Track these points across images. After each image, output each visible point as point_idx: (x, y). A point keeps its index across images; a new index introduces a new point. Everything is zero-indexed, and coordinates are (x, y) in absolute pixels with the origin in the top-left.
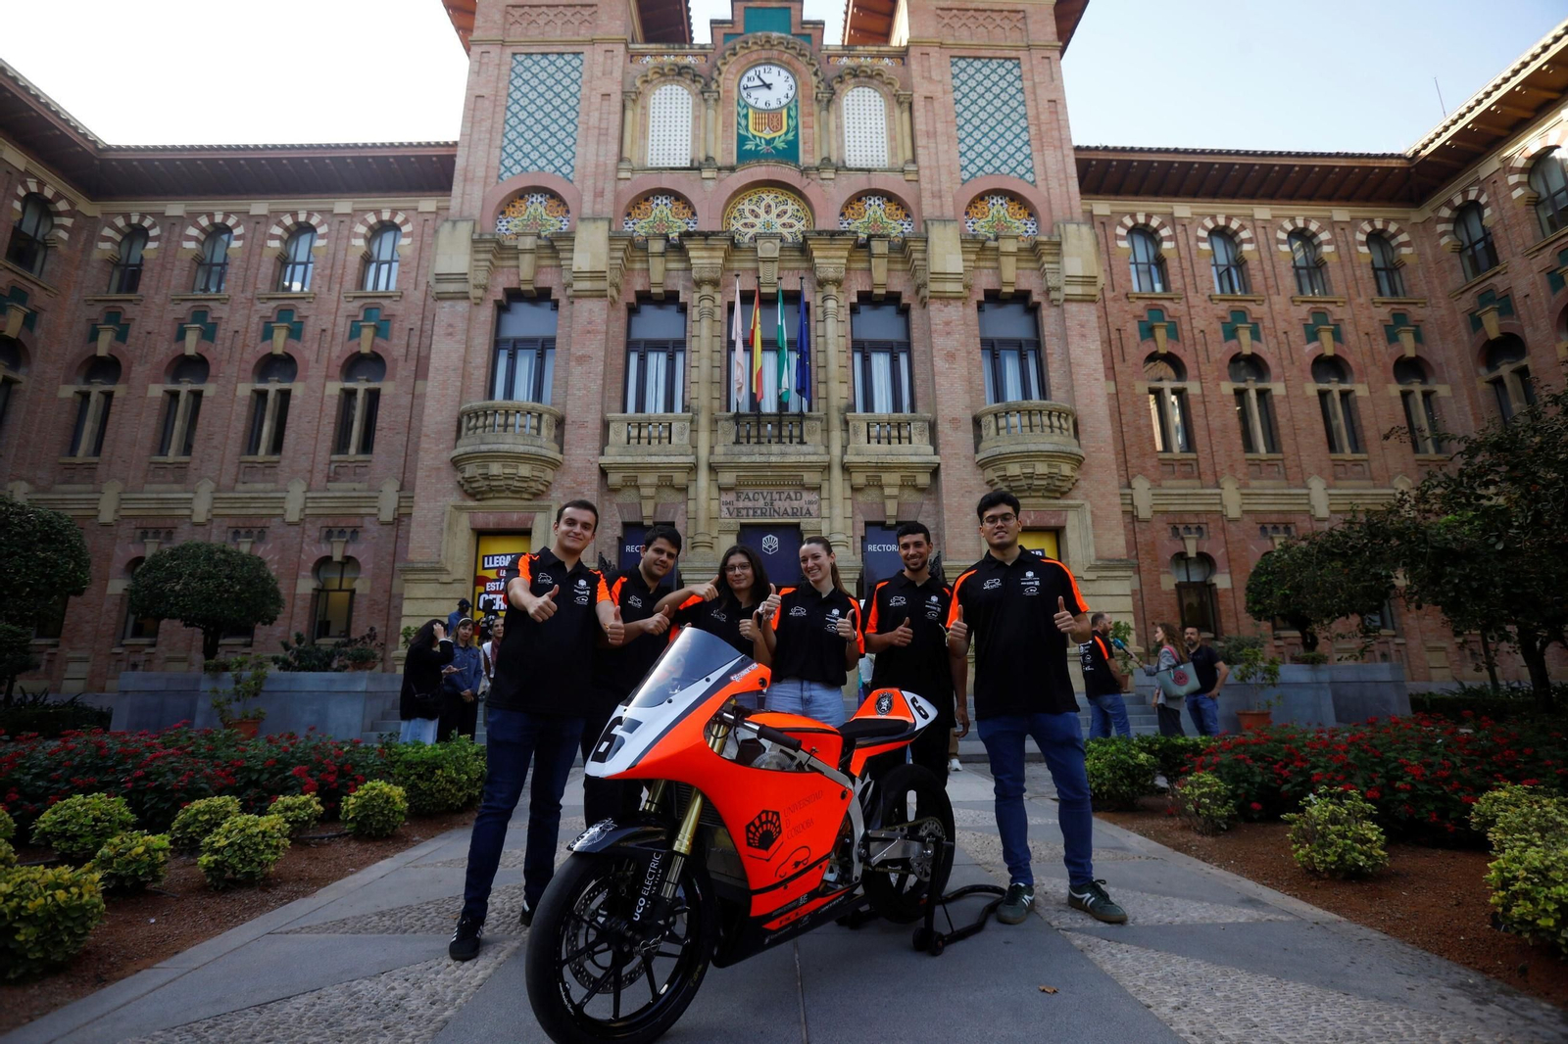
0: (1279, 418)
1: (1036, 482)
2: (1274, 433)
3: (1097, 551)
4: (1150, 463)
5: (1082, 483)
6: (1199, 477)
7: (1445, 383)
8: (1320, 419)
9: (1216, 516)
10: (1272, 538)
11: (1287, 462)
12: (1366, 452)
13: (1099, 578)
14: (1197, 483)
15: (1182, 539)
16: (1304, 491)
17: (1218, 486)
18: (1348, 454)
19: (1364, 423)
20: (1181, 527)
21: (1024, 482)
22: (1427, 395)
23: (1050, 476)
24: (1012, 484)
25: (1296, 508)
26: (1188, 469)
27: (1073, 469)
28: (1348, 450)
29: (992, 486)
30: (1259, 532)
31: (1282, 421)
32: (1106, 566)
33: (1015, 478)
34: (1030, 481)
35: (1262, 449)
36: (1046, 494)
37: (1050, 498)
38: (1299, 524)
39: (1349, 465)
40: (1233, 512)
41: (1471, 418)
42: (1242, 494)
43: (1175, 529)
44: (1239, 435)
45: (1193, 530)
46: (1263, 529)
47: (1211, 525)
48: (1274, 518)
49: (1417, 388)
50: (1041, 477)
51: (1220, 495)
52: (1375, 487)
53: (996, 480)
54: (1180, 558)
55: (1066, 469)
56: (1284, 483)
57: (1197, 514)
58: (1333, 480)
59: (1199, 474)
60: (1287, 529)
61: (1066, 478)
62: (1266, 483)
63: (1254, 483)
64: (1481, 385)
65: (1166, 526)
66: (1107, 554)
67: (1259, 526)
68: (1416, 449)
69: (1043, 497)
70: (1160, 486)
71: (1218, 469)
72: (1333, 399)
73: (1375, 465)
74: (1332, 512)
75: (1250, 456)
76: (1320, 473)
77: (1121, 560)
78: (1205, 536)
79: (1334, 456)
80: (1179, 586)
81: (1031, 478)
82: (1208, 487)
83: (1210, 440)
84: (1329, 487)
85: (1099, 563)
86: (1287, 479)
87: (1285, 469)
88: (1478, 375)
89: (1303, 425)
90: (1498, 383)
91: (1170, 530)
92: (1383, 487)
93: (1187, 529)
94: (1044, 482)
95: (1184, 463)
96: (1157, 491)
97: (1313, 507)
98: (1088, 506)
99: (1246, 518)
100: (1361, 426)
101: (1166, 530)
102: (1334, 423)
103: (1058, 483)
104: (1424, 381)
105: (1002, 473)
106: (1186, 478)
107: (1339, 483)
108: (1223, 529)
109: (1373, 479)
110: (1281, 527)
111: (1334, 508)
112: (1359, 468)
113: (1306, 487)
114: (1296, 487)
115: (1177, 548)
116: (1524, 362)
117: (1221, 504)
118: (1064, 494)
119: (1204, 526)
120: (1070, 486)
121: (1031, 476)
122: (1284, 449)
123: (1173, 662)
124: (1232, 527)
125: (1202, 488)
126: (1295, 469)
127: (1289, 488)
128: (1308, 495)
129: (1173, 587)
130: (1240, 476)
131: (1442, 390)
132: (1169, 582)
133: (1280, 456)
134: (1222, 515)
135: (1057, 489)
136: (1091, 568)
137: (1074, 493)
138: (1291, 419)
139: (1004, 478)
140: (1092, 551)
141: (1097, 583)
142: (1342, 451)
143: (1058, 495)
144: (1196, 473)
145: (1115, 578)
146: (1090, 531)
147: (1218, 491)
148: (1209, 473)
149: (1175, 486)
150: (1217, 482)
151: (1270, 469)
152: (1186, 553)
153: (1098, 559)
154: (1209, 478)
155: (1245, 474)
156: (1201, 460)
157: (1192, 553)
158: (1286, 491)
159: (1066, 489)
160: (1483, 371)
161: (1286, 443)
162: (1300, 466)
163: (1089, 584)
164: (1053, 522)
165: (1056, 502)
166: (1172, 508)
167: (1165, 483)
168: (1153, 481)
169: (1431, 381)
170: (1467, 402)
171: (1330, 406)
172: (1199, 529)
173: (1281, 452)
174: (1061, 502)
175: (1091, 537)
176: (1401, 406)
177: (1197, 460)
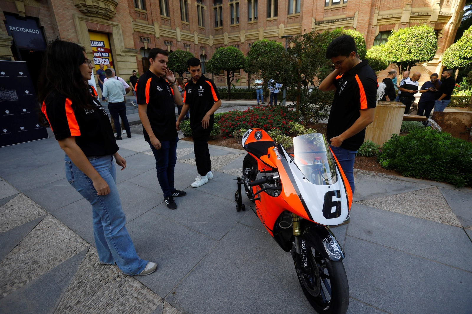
0: (170, 5)
1: (100, 11)
2: (168, 10)
3: (125, 45)
4: (132, 11)
5: (117, 15)
6: (148, 21)
7: (206, 5)
8: (179, 8)
9: (153, 36)
10: (167, 46)
11: (171, 21)
12: (189, 22)
13: (126, 55)
14: (147, 22)
15: (143, 42)
16: (175, 32)
17: (153, 25)
18: (185, 22)
19: (189, 13)
20: (143, 38)
21: (94, 10)
22: (202, 8)
23: (106, 10)
24: (89, 9)
25: (173, 37)
26: (144, 16)
27: (115, 9)
28: (185, 20)
29: (78, 8)
30: (164, 43)
31: (170, 6)
32: (128, 51)
33: (90, 7)
34: (97, 10)
35: (165, 14)
36: (104, 17)
37: (105, 19)
38: (174, 42)
39: (185, 25)
40: (158, 35)
41: (209, 18)
42: (160, 29)
43: (141, 38)
44: (159, 7)
45: (146, 40)
46: (165, 42)
47: (151, 39)
48: (168, 39)
49: (201, 5)
50: (102, 9)
51: (154, 28)
52: (190, 34)
53: (81, 5)
54: (143, 48)
55: (112, 8)
56: (170, 28)
57: (147, 34)
58: (182, 29)
59: (148, 19)
60: (171, 43)
61: (112, 12)
62: (166, 27)
63: (163, 26)
64: (213, 9)
65: (138, 37)
66: (128, 46)
67: (164, 41)
68: (199, 24)
69: (103, 18)
70: (136, 21)
71: (153, 19)
72: (183, 2)
73: (191, 27)
74: (181, 39)
75: (162, 16)
76: (179, 26)
77: (133, 49)
78: (150, 42)
79: (182, 22)
80: (143, 59)
81: (97, 8)
82: (150, 25)
83: (151, 7)
84: (181, 31)
85: (126, 49)
86: (171, 26)
87: (171, 23)
88: (212, 5)
89: (176, 9)
90: (215, 9)
91: (139, 39)
92: (192, 34)
93: (144, 39)
94: (103, 12)
95: (143, 14)
96: (135, 23)
97: (177, 37)
98: (120, 26)
99: (161, 38)
100: (188, 13)
101: (138, 38)
102: (183, 10)
103: (109, 14)
104: (202, 4)
105: (83, 3)
106: (144, 19)
107: (183, 31)
108: (155, 41)
109: (190, 31)
110: (169, 42)
111: (182, 38)
112: (187, 27)
113: (176, 30)
114: (173, 30)
115: (142, 46)
116: (222, 5)
117: (154, 32)
118: (110, 19)
119: (149, 39)
120: (113, 16)
121: (97, 7)
122: (171, 16)
123: (181, 90)
124: (157, 40)
125: (149, 25)
126: (173, 24)
127: (171, 30)
128: (176, 33)
129: (141, 59)
130: (159, 23)
131: (205, 8)
132: (140, 57)
133: (169, 18)
134: (155, 36)
135: (108, 16)
136: (123, 51)
137: (114, 19)
138: (173, 6)
139: (85, 5)
140: (123, 44)
141: (125, 57)
142: (184, 21)
143: (108, 19)
144: (146, 19)
145: (131, 56)
146: (122, 37)
147: (153, 27)
148: (151, 19)
149: (141, 22)
150: (153, 23)
151: (167, 22)
152: (144, 48)
153: (125, 48)
154: (150, 21)
155: (161, 22)
156: (148, 14)
157: (146, 48)
158: (171, 31)
159: (111, 17)
160: (213, 4)
161: (171, 13)
162: (174, 23)
163: (123, 57)
164: (107, 31)
165: (108, 22)
166: (140, 31)
167: (137, 20)
168: (133, 19)
169: (203, 3)
170: (209, 13)
171: (182, 4)
172: (148, 39)
173: (170, 17)
174: (110, 22)
175: (122, 39)
176: (197, 10)
177: (147, 13)
